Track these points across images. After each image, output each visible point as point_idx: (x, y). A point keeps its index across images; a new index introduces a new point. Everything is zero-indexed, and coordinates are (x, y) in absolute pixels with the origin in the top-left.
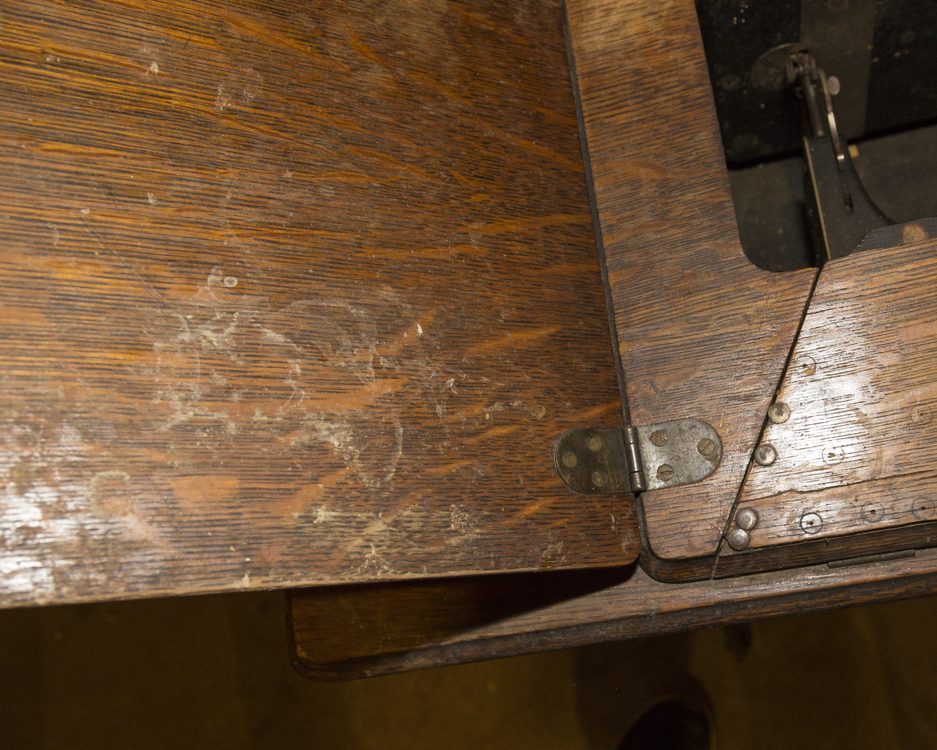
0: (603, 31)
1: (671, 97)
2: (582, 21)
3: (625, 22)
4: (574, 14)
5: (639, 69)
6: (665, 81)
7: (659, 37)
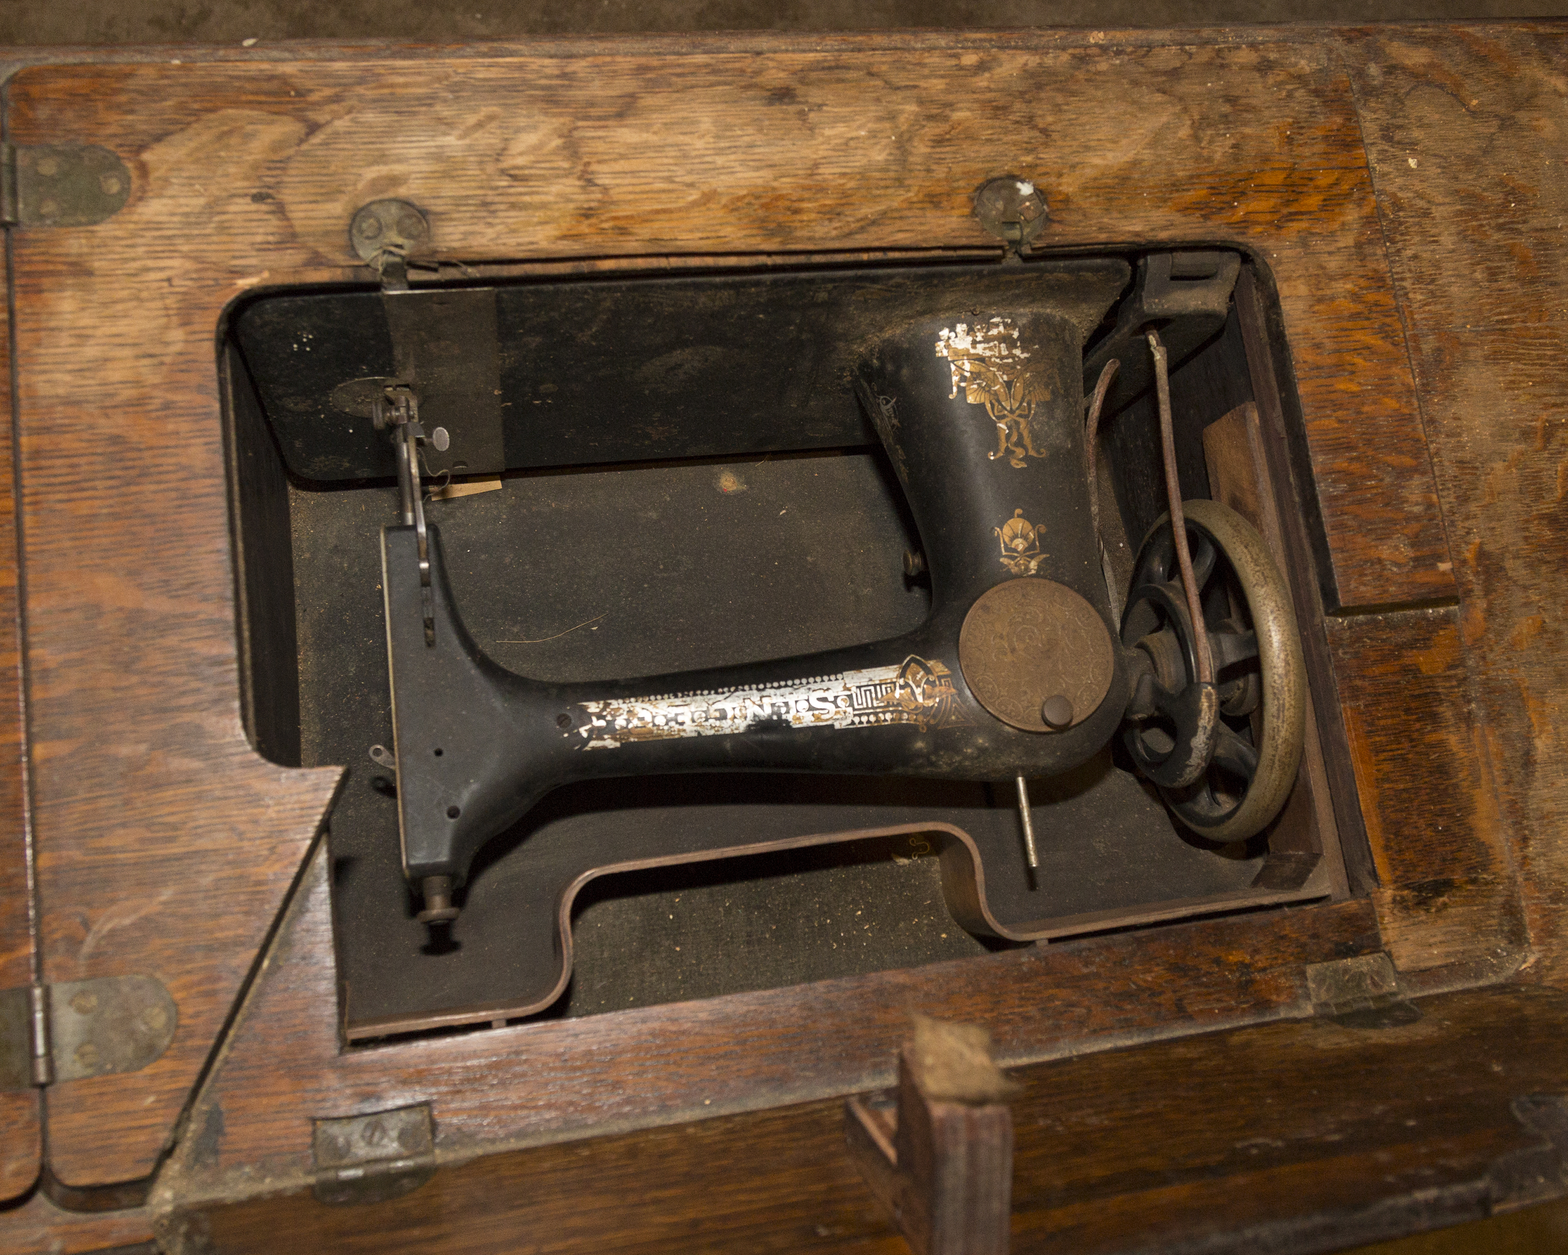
0: (69, 367)
1: (163, 486)
2: (39, 345)
3: (106, 360)
4: (27, 331)
5: (119, 436)
6: (158, 461)
7: (156, 393)
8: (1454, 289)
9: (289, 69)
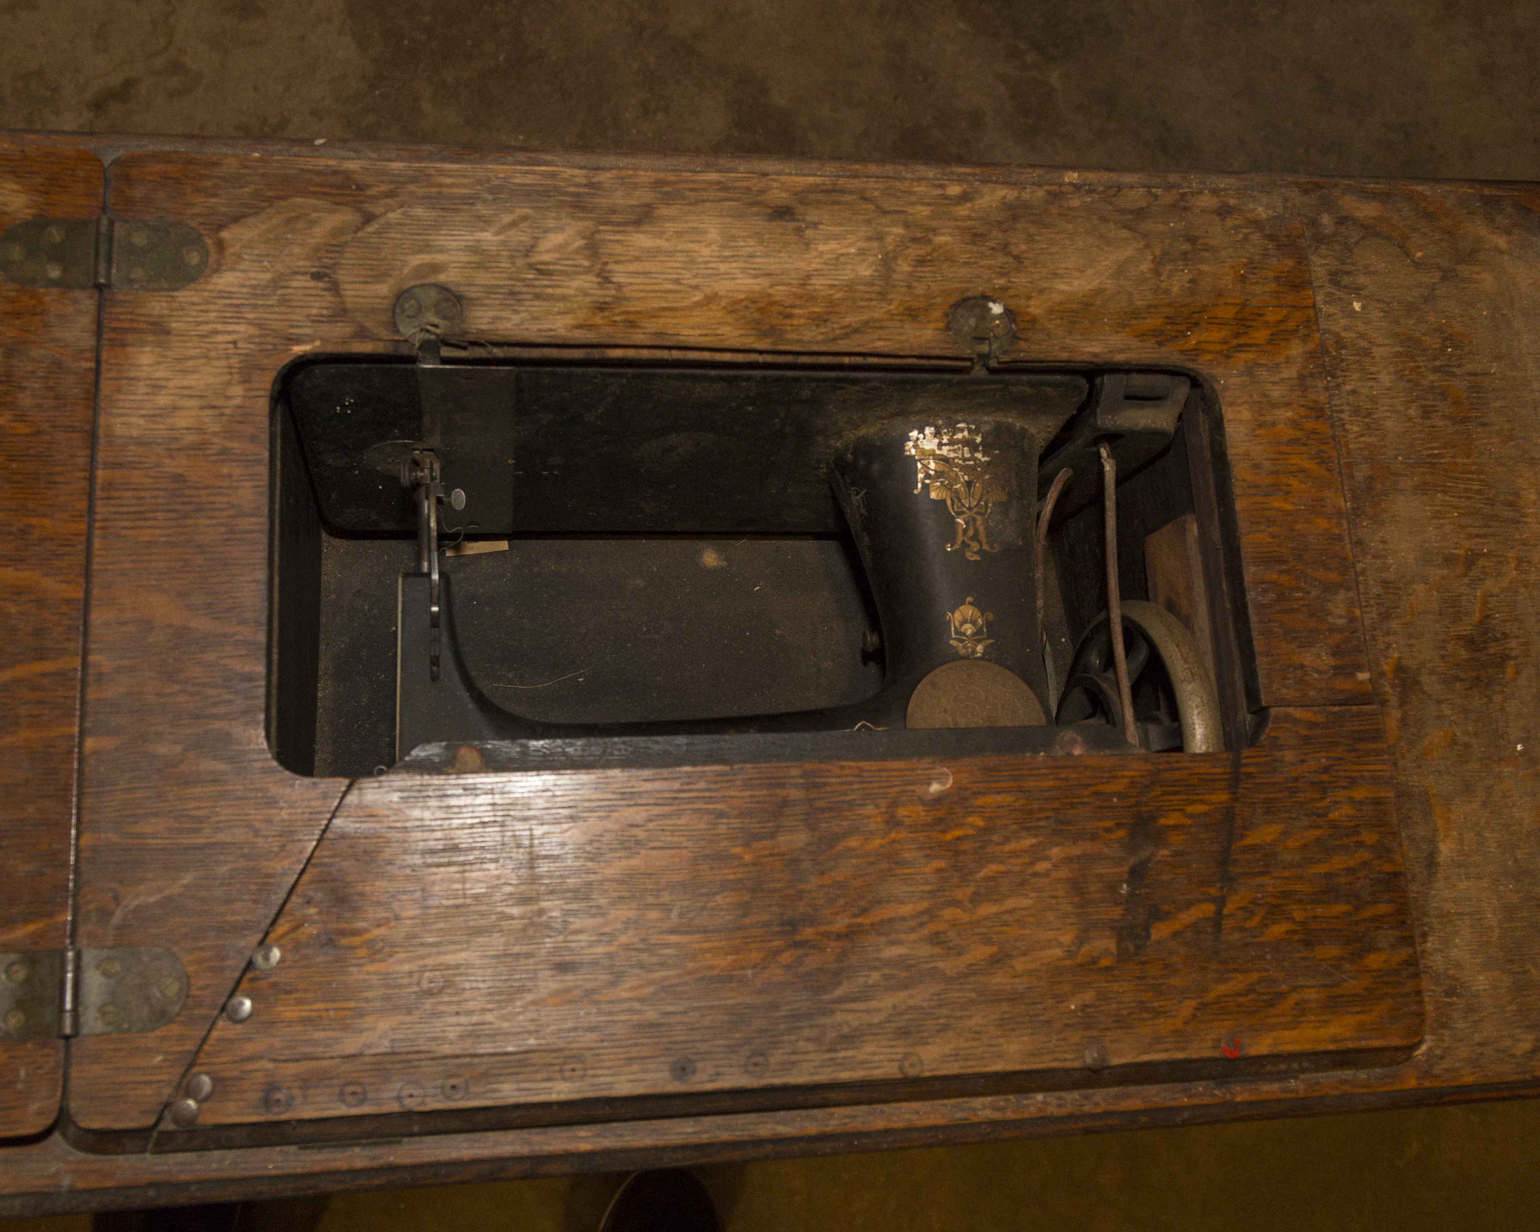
0: (144, 412)
1: (214, 521)
2: (119, 391)
3: (175, 408)
4: (110, 379)
5: (180, 475)
6: (211, 499)
7: (215, 440)
8: (1388, 423)
9: (352, 165)
